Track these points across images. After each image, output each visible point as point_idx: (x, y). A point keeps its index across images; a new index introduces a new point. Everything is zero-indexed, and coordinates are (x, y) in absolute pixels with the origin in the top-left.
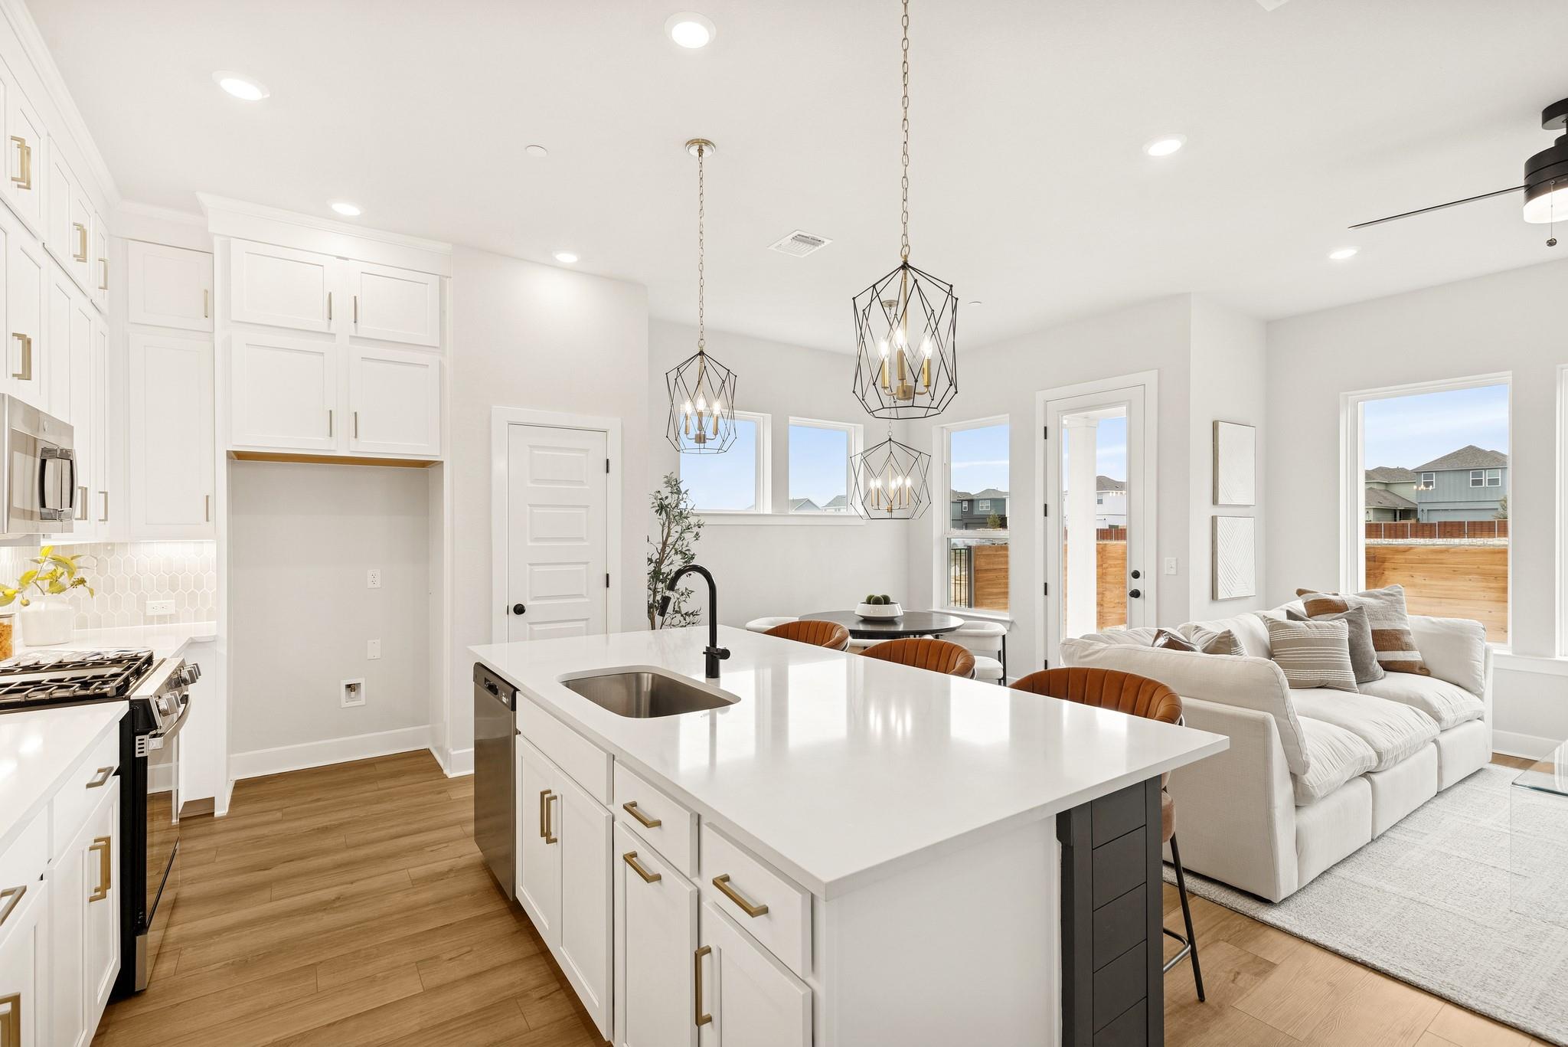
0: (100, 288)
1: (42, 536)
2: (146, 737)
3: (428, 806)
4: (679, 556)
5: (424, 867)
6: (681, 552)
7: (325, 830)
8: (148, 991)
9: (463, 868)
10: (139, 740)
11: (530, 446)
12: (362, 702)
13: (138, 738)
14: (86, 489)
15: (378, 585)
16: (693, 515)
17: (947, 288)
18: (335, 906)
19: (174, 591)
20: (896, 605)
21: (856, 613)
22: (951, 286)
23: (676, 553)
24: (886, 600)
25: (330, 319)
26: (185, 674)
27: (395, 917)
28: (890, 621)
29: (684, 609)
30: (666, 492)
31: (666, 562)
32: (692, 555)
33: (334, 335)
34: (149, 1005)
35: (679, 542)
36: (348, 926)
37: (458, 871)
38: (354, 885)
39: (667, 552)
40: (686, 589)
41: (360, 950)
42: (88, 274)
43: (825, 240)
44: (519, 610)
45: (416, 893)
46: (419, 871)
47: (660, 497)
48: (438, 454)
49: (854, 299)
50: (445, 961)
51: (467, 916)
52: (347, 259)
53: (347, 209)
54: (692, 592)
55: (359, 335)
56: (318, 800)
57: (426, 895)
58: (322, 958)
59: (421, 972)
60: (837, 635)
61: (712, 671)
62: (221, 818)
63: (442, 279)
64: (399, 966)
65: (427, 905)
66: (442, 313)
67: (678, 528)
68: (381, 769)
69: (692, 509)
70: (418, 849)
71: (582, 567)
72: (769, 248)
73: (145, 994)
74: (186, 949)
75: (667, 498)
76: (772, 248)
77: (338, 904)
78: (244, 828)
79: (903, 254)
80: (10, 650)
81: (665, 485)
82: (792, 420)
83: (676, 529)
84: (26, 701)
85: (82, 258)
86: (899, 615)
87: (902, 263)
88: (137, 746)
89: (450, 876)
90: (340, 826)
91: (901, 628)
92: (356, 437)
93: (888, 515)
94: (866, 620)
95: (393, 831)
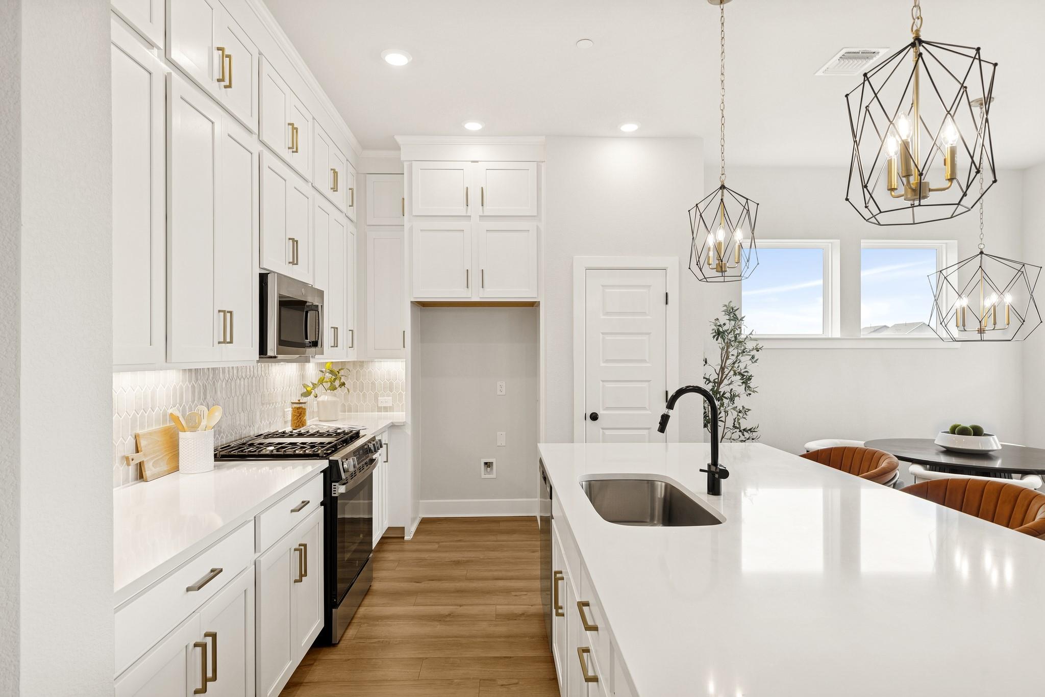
0: (350, 206)
1: (311, 357)
2: (337, 484)
3: (523, 560)
4: (739, 377)
5: (506, 607)
6: (740, 374)
7: (457, 563)
8: (340, 645)
9: (532, 615)
10: (334, 485)
11: (603, 286)
12: (494, 476)
13: (333, 484)
14: (337, 328)
15: (504, 393)
16: (751, 339)
17: (973, 53)
18: (446, 620)
19: (392, 392)
20: (991, 438)
21: (935, 442)
22: (978, 49)
23: (735, 374)
24: (977, 431)
25: (467, 206)
26: (371, 445)
27: (479, 640)
28: (984, 455)
29: (744, 424)
30: (723, 319)
31: (726, 382)
32: (750, 377)
33: (470, 216)
34: (335, 654)
35: (736, 365)
36: (449, 637)
37: (528, 616)
38: (462, 608)
39: (726, 373)
40: (743, 407)
41: (450, 658)
42: (341, 198)
43: (880, 50)
44: (594, 417)
45: (496, 625)
46: (503, 609)
47: (719, 324)
48: (536, 296)
49: (847, 96)
50: (499, 685)
51: (521, 654)
52: (477, 162)
53: (473, 126)
54: (749, 410)
55: (485, 214)
56: (460, 541)
57: (502, 629)
58: (428, 656)
59: (481, 688)
60: (884, 464)
61: (714, 489)
62: (408, 541)
63: (539, 163)
64: (469, 679)
65: (500, 637)
66: (539, 189)
67: (735, 352)
68: (503, 526)
69: (751, 334)
70: (507, 591)
71: (645, 385)
72: (816, 75)
73: (337, 646)
74: (364, 624)
75: (724, 324)
76: (820, 73)
77: (448, 619)
78: (418, 551)
79: (915, 29)
80: (305, 423)
81: (724, 313)
82: (864, 243)
83: (733, 351)
84: (294, 454)
85: (335, 189)
86: (995, 448)
87: (912, 40)
88: (333, 489)
89: (521, 619)
90: (468, 562)
91: (998, 464)
92: (483, 287)
93: (978, 337)
94: (949, 451)
95: (496, 574)
